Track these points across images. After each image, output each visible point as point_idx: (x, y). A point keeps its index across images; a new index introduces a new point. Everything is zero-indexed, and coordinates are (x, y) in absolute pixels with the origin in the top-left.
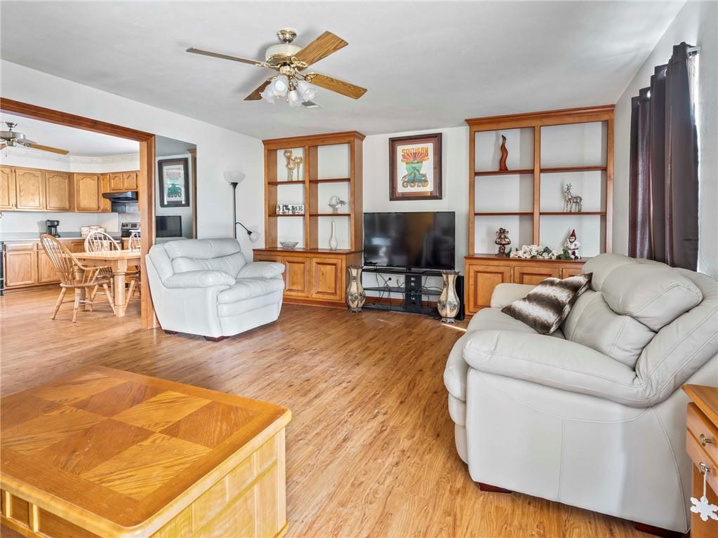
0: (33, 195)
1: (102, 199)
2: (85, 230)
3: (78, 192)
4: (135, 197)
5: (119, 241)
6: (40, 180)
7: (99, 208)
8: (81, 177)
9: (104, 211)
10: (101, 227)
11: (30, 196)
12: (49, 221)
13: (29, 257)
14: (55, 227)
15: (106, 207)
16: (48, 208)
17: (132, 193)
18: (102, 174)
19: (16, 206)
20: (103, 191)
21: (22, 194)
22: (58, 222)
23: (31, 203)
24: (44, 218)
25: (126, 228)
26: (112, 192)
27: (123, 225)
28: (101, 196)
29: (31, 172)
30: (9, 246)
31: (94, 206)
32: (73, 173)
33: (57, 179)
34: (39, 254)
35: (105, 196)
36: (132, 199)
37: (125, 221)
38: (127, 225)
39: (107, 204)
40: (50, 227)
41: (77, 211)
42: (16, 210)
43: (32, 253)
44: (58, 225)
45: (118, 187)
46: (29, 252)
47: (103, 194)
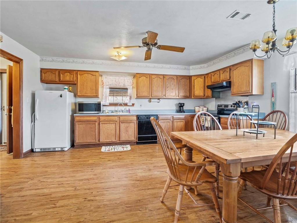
0: (172, 89)
1: (206, 89)
2: (197, 109)
3: (194, 86)
4: (228, 85)
5: (217, 118)
6: (176, 81)
7: (204, 95)
8: (195, 78)
9: (208, 98)
10: (205, 107)
11: (171, 90)
12: (180, 103)
13: (169, 124)
14: (182, 106)
15: (209, 94)
16: (179, 96)
17: (226, 82)
18: (207, 74)
19: (165, 95)
20: (207, 84)
21: (168, 89)
22: (184, 104)
23: (172, 94)
24: (177, 102)
25: (220, 108)
26: (212, 84)
27: (219, 106)
28: (206, 87)
29: (171, 77)
30: (160, 117)
31: (202, 94)
32: (191, 76)
33: (183, 80)
34: (174, 122)
35: (209, 87)
36: (226, 87)
37: (219, 104)
38: (221, 106)
39: (209, 92)
40: (180, 107)
41: (193, 98)
42: (165, 98)
43: (170, 121)
44: (184, 106)
45: (216, 80)
46: (169, 121)
47: (207, 86)
